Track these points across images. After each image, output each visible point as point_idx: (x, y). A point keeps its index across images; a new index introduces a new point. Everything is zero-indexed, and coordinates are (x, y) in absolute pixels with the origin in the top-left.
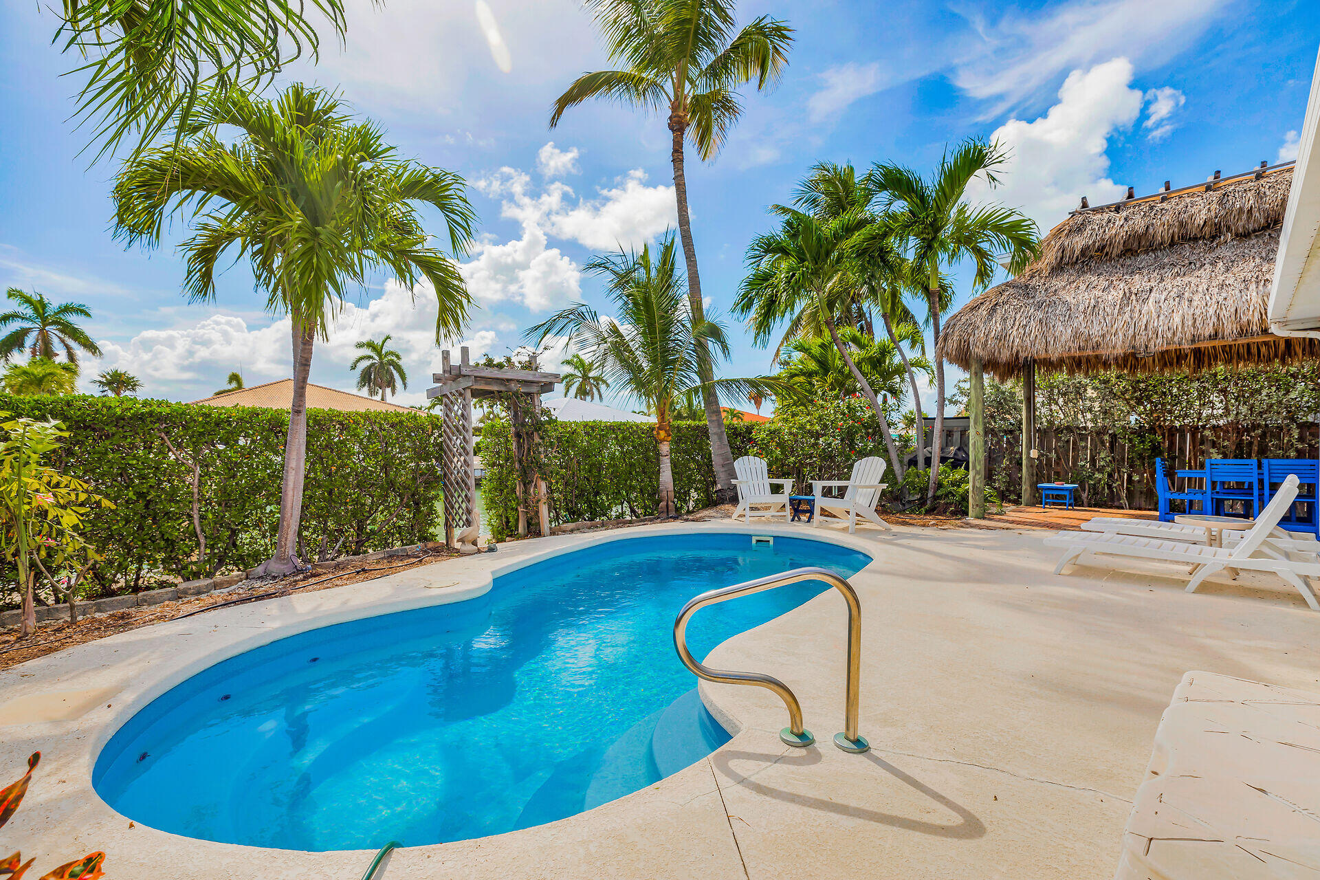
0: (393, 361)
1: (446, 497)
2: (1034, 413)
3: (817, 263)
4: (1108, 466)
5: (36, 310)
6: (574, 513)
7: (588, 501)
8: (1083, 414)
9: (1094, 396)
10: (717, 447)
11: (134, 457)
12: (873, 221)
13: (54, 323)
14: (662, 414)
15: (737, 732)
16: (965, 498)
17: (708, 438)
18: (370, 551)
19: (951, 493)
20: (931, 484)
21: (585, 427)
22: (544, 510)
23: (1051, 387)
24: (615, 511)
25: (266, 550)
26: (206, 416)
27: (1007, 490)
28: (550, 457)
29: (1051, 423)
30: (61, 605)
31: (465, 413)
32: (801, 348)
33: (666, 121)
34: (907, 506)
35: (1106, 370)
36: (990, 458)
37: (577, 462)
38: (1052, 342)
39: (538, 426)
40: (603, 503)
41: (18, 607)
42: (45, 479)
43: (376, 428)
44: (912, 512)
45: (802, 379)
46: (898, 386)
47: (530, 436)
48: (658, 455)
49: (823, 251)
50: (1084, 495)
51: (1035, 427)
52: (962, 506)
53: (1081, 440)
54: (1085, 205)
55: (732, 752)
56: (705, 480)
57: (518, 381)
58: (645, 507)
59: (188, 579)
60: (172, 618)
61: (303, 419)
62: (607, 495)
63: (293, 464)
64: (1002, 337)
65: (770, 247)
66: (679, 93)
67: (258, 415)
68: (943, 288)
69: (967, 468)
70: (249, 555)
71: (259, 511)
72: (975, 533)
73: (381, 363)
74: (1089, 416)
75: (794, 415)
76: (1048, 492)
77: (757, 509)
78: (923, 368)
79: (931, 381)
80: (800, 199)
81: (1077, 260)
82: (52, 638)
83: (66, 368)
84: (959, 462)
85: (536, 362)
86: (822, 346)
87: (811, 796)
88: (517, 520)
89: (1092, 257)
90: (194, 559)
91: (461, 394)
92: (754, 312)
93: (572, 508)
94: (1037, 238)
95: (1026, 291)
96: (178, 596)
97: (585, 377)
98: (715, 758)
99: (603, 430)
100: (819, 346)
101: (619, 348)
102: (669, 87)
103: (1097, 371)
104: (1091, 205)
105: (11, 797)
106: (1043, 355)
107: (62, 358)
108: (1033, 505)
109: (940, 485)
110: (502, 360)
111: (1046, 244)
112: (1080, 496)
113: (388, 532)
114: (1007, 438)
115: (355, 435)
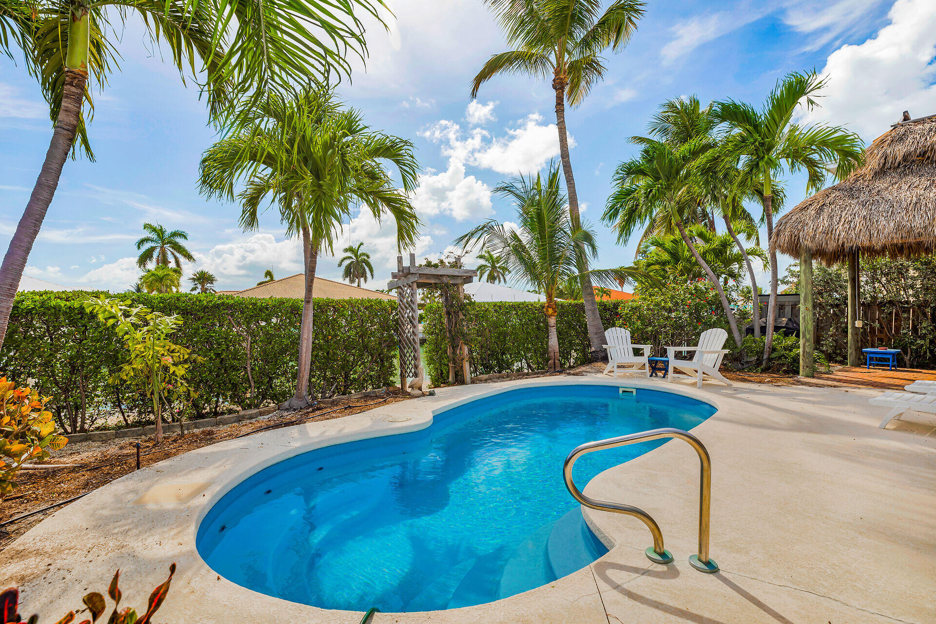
0: (364, 259)
1: (401, 357)
2: (859, 290)
3: (669, 180)
4: (930, 334)
5: (158, 235)
6: (487, 367)
7: (497, 359)
8: (904, 290)
9: (916, 275)
10: (591, 320)
11: (214, 332)
12: (715, 145)
13: (168, 243)
14: (549, 296)
15: (613, 546)
16: (796, 360)
17: (584, 313)
18: (353, 391)
19: (784, 355)
20: (766, 349)
21: (494, 306)
22: (466, 365)
23: (874, 269)
24: (516, 366)
25: (290, 390)
26: (254, 304)
27: (834, 353)
28: (470, 328)
29: (874, 298)
30: (176, 424)
31: (413, 299)
32: (656, 243)
33: (551, 83)
34: (745, 366)
35: (927, 254)
36: (818, 326)
37: (489, 331)
38: (875, 235)
39: (462, 307)
40: (508, 360)
41: (152, 423)
42: (167, 348)
43: (356, 310)
44: (750, 370)
45: (657, 267)
46: (736, 271)
47: (456, 313)
48: (547, 326)
49: (674, 170)
50: (907, 358)
51: (859, 302)
52: (794, 366)
53: (904, 312)
54: (906, 118)
55: (609, 563)
56: (582, 344)
57: (448, 276)
58: (538, 363)
59: (245, 409)
60: (237, 437)
61: (311, 305)
62: (511, 355)
63: (305, 336)
64: (828, 232)
65: (632, 170)
66: (560, 62)
67: (284, 303)
68: (775, 192)
69: (798, 336)
70: (280, 394)
71: (285, 365)
72: (805, 390)
73: (358, 261)
74: (911, 292)
75: (651, 295)
76: (872, 356)
77: (623, 367)
78: (759, 256)
79: (765, 266)
80: (654, 130)
81: (899, 165)
82: (171, 446)
83: (175, 271)
84: (792, 329)
85: (460, 262)
86: (675, 241)
87: (671, 605)
88: (448, 372)
89: (913, 161)
90: (248, 395)
91: (410, 286)
92: (618, 220)
93: (486, 364)
94: (861, 148)
95: (851, 192)
96: (239, 419)
97: (494, 267)
98: (596, 567)
99: (507, 309)
100: (672, 241)
101: (519, 249)
102: (553, 58)
103: (919, 255)
104: (913, 117)
105: (162, 591)
106: (867, 243)
107: (172, 265)
108: (858, 366)
109: (774, 350)
110: (437, 262)
111: (869, 153)
112: (903, 359)
113: (364, 379)
114: (834, 311)
115: (343, 315)
